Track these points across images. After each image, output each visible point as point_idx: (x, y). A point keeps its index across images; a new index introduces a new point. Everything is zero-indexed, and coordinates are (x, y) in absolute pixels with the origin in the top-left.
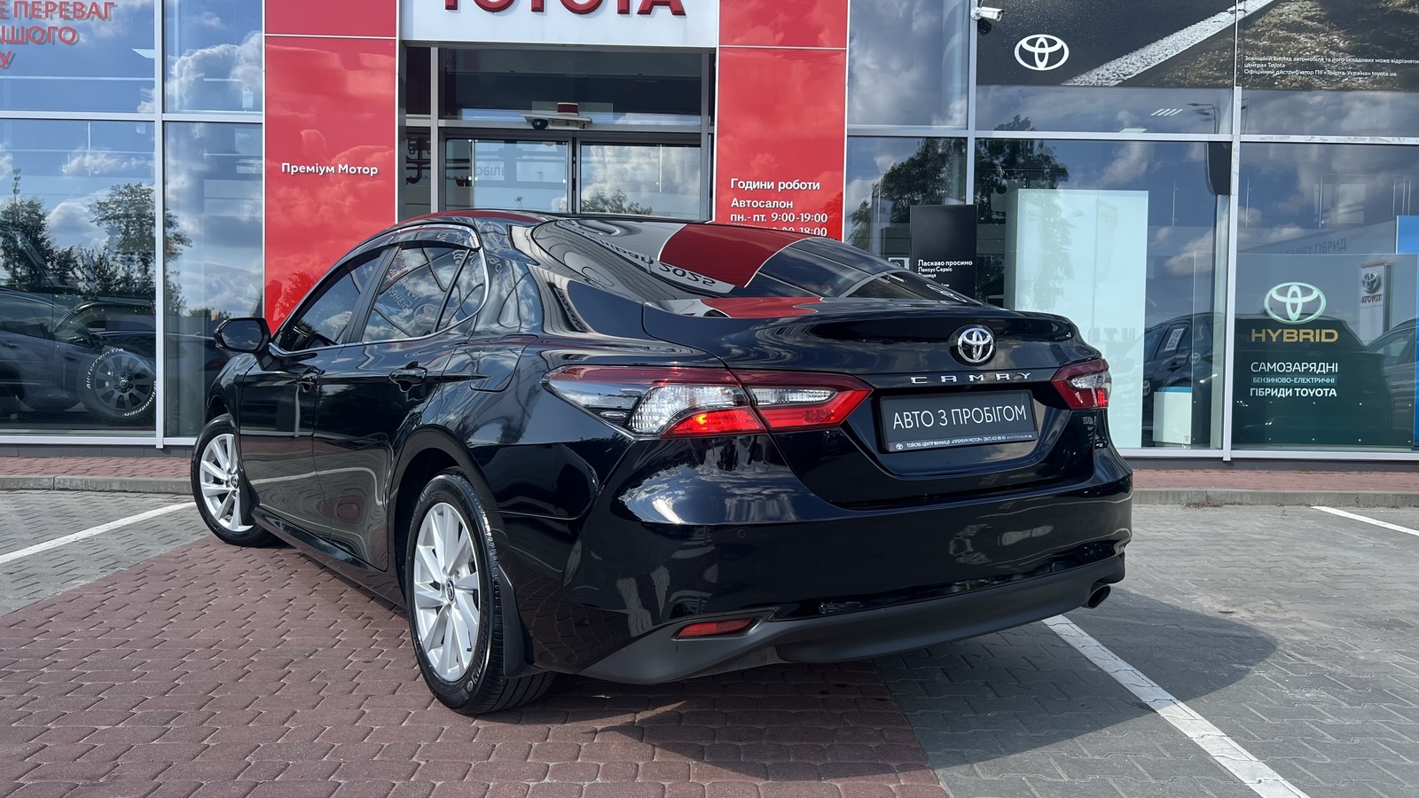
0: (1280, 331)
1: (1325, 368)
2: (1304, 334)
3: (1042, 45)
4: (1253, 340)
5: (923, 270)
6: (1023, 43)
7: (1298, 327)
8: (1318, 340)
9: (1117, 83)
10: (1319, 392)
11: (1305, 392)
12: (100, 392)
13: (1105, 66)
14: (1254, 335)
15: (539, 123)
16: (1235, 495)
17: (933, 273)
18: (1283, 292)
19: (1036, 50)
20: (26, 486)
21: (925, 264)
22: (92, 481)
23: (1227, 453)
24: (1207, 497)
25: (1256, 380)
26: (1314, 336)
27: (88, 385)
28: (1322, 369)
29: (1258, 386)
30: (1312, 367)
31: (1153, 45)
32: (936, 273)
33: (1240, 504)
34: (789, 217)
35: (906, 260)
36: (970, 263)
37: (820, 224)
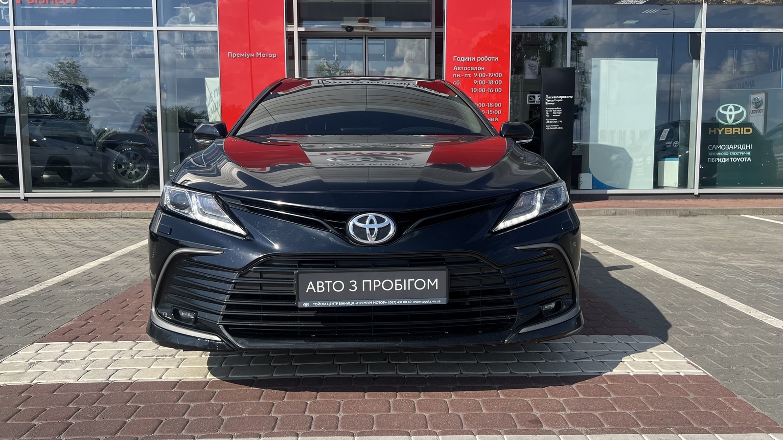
0: (723, 129)
1: (746, 147)
2: (735, 130)
4: (710, 133)
5: (548, 101)
7: (732, 127)
8: (742, 133)
9: (643, 2)
10: (742, 160)
11: (735, 160)
12: (120, 171)
14: (710, 131)
15: (349, 29)
16: (702, 210)
17: (553, 102)
18: (725, 109)
20: (108, 216)
21: (549, 98)
22: (140, 213)
23: (696, 191)
24: (690, 211)
25: (711, 154)
26: (740, 131)
27: (114, 168)
28: (744, 148)
29: (712, 157)
30: (739, 147)
33: (706, 215)
34: (483, 75)
35: (536, 96)
36: (572, 97)
37: (498, 78)
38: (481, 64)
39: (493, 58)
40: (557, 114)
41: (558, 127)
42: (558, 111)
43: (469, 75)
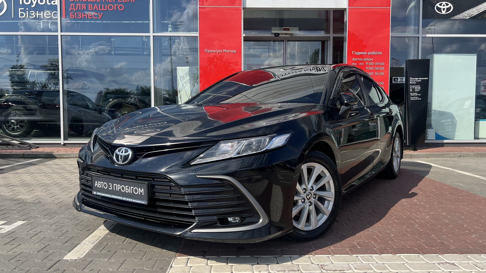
3: (444, 6)
5: (412, 81)
6: (438, 5)
9: (469, 18)
13: (465, 12)
15: (277, 35)
17: (415, 82)
19: (442, 7)
21: (412, 79)
31: (481, 5)
32: (416, 82)
34: (372, 64)
35: (399, 78)
36: (427, 78)
37: (382, 66)
38: (371, 56)
39: (378, 53)
40: (417, 90)
41: (418, 98)
42: (418, 87)
43: (363, 63)
